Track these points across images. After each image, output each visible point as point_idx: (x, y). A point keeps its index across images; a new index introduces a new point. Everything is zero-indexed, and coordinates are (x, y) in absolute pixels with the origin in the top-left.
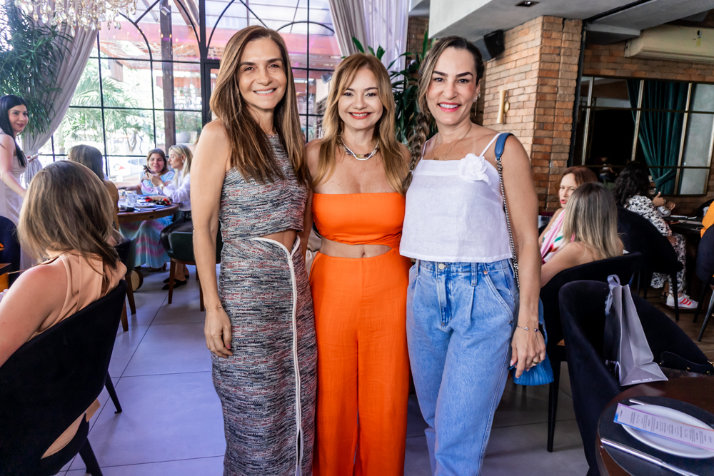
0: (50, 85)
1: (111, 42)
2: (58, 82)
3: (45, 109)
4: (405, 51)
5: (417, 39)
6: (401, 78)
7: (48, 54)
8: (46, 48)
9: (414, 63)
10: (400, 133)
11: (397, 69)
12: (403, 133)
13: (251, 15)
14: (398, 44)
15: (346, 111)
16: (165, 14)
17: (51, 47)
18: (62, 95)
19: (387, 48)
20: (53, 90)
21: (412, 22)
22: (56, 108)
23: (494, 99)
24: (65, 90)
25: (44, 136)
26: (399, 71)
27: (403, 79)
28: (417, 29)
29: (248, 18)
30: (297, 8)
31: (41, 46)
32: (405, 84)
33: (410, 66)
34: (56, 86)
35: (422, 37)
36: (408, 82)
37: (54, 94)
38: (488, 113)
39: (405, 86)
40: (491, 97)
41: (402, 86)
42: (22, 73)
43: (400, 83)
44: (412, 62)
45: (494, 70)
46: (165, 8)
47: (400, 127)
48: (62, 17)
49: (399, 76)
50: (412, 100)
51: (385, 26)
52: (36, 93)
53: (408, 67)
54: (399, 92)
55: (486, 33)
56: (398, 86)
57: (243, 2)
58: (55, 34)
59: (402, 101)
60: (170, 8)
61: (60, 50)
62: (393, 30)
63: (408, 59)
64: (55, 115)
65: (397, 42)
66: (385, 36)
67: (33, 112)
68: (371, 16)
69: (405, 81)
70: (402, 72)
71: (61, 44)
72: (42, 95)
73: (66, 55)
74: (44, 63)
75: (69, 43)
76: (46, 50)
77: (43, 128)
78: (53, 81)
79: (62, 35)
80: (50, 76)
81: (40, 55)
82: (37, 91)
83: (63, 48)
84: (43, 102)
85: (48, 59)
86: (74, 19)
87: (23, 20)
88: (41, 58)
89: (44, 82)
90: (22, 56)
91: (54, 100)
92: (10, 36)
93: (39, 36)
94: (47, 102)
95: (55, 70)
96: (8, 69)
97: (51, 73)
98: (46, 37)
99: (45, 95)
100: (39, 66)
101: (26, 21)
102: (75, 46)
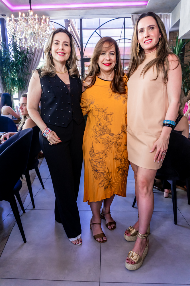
0: (27, 72)
2: (29, 71)
3: (25, 81)
5: (173, 42)
8: (25, 58)
17: (27, 58)
21: (171, 34)
28: (173, 37)
30: (120, 36)
31: (23, 58)
34: (29, 73)
35: (176, 40)
37: (28, 76)
42: (17, 68)
48: (30, 44)
52: (22, 76)
61: (30, 59)
67: (21, 83)
71: (30, 56)
72: (24, 76)
73: (32, 60)
74: (25, 64)
75: (33, 56)
76: (25, 59)
77: (24, 89)
78: (28, 71)
79: (31, 53)
80: (27, 69)
81: (23, 61)
82: (22, 74)
83: (31, 58)
84: (25, 79)
85: (26, 62)
86: (34, 44)
87: (18, 49)
88: (24, 62)
89: (25, 71)
90: (17, 61)
91: (28, 78)
92: (13, 55)
93: (23, 54)
94: (26, 79)
95: (28, 66)
96: (13, 66)
97: (27, 68)
98: (25, 54)
99: (25, 76)
100: (23, 65)
101: (19, 49)
102: (35, 56)
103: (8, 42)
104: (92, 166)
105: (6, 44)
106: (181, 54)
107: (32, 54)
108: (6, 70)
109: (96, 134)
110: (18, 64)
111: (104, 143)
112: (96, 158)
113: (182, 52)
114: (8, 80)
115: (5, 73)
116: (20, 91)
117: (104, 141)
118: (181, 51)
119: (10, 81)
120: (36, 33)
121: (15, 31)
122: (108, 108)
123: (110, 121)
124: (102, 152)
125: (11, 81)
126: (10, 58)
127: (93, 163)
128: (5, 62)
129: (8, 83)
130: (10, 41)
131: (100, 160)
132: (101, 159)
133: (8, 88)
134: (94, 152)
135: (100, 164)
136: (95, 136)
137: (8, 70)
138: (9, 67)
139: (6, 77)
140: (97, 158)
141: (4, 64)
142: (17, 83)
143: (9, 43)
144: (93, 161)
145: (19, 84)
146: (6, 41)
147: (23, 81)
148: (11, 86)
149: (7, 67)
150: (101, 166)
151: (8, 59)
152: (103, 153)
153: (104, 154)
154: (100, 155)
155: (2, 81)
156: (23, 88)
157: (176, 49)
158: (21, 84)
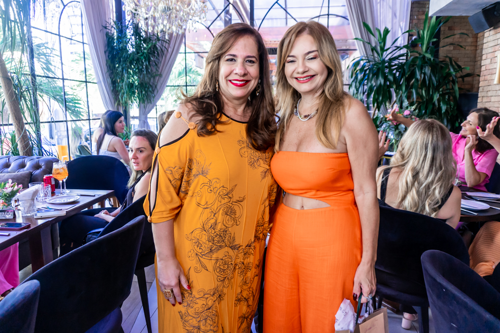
0: (156, 72)
1: (196, 43)
2: (160, 71)
3: (152, 88)
4: (408, 29)
5: (418, 19)
6: (404, 51)
7: (154, 53)
8: (153, 48)
9: (415, 39)
10: (401, 96)
11: (401, 44)
12: (404, 95)
13: (289, 16)
14: (402, 25)
15: (292, 77)
16: (228, 19)
17: (157, 49)
18: (162, 79)
19: (392, 28)
20: (156, 75)
21: (414, 6)
22: (158, 87)
23: (491, 63)
24: (164, 76)
25: (151, 105)
26: (402, 46)
27: (406, 52)
28: (419, 11)
29: (286, 18)
30: (322, 7)
31: (150, 48)
32: (407, 56)
33: (412, 41)
34: (159, 73)
35: (424, 17)
36: (409, 54)
37: (157, 78)
38: (485, 76)
39: (407, 58)
40: (488, 61)
41: (405, 58)
42: (139, 65)
43: (402, 55)
44: (414, 38)
45: (491, 38)
46: (228, 15)
47: (402, 90)
48: (161, 27)
49: (402, 50)
50: (412, 68)
51: (391, 11)
52: (146, 78)
53: (410, 42)
54: (401, 63)
55: (484, 6)
56: (401, 58)
57: (282, 7)
58: (158, 39)
59: (404, 70)
60: (231, 15)
61: (162, 50)
62: (398, 14)
63: (410, 35)
64: (157, 92)
65: (401, 23)
66: (391, 21)
67: (145, 90)
68: (379, 5)
69: (407, 54)
70: (404, 47)
71: (163, 46)
72: (150, 79)
73: (165, 52)
74: (152, 59)
75: (167, 44)
76: (153, 50)
77: (150, 100)
78: (157, 70)
79: (163, 39)
80: (155, 67)
81: (150, 53)
82: (147, 76)
83: (163, 48)
84: (151, 84)
85: (154, 56)
86: (168, 28)
87: (141, 33)
88: (151, 56)
89: (152, 70)
90: (139, 55)
91: (157, 83)
92: (134, 43)
93: (149, 41)
94: (153, 84)
95: (158, 63)
96: (131, 63)
97: (156, 65)
98: (154, 42)
99: (152, 79)
100: (149, 61)
101: (143, 34)
102: (171, 46)
103: (126, 21)
104: (187, 328)
105: (122, 26)
106: (433, 43)
107: (166, 42)
108: (120, 69)
109: (201, 251)
110: (140, 58)
111: (218, 270)
112: (197, 309)
113: (435, 40)
114: (122, 86)
115: (117, 74)
116: (142, 105)
117: (218, 265)
118: (434, 38)
119: (125, 88)
120: (172, 8)
121: (136, 5)
122: (236, 185)
123: (237, 216)
124: (212, 293)
125: (128, 87)
126: (128, 49)
127: (191, 321)
128: (119, 56)
129: (123, 91)
130: (129, 20)
131: (207, 314)
132: (209, 309)
133: (122, 99)
134: (192, 294)
135: (208, 321)
136: (196, 254)
137: (123, 69)
138: (126, 64)
139: (118, 81)
140: (201, 309)
141: (117, 60)
142: (138, 90)
143: (127, 24)
144: (190, 318)
145: (142, 92)
146: (122, 19)
147: (148, 88)
148: (127, 95)
149: (121, 63)
150: (209, 326)
151: (124, 49)
152: (214, 294)
153: (217, 295)
154: (208, 299)
155: (112, 88)
156: (147, 98)
157: (424, 33)
158: (144, 92)
